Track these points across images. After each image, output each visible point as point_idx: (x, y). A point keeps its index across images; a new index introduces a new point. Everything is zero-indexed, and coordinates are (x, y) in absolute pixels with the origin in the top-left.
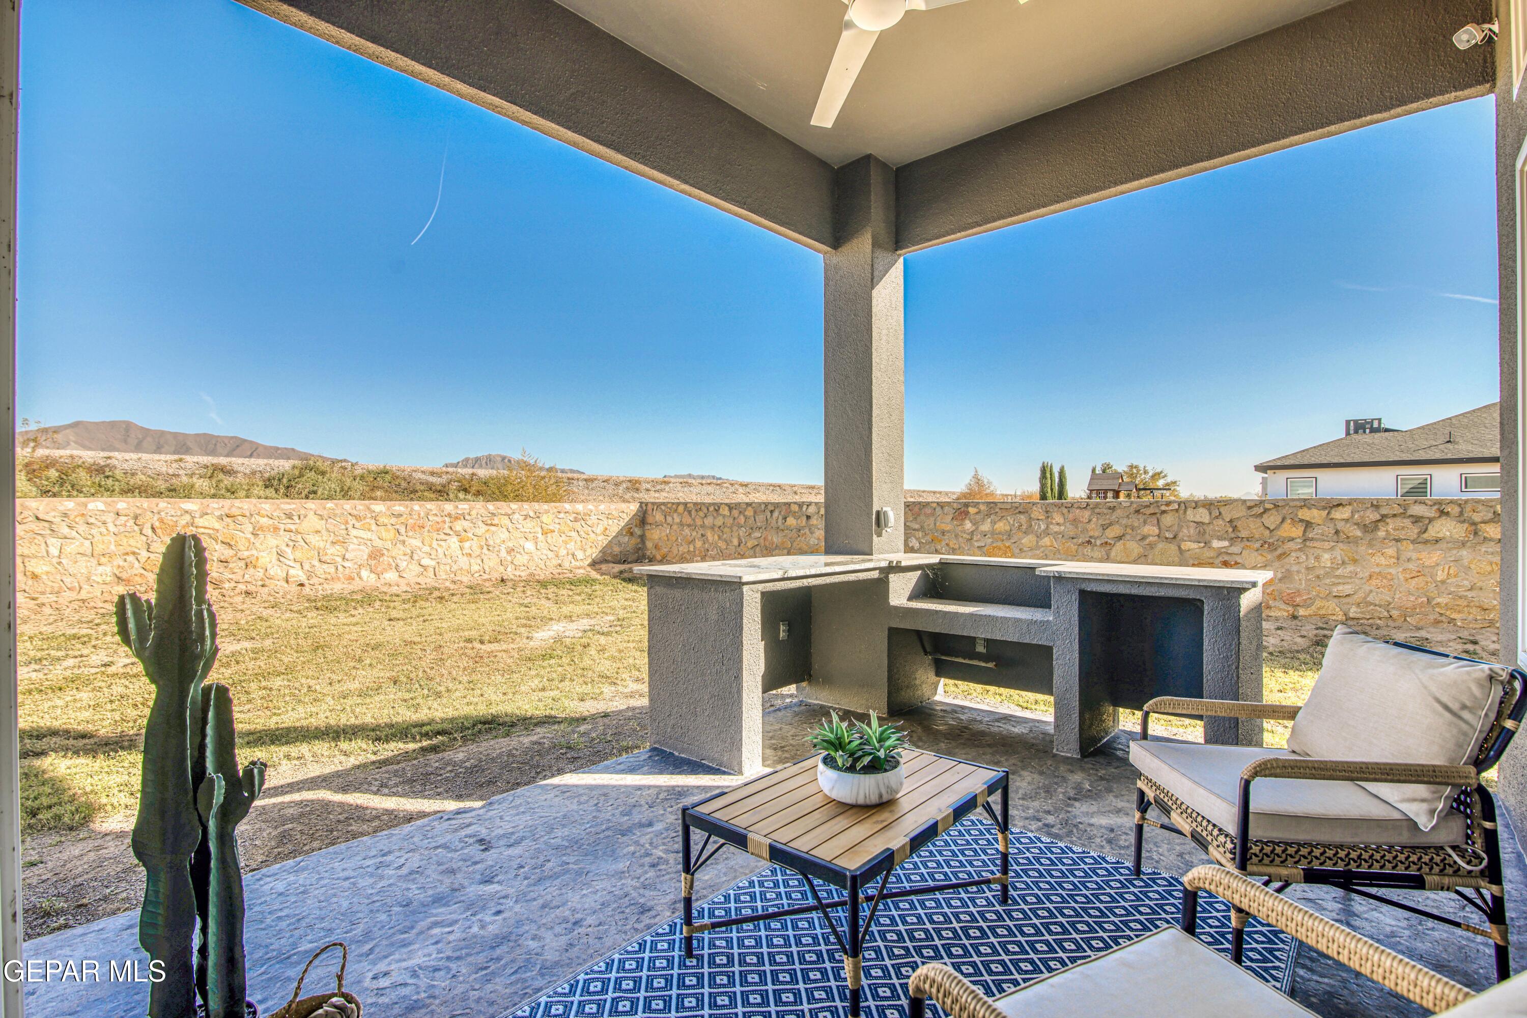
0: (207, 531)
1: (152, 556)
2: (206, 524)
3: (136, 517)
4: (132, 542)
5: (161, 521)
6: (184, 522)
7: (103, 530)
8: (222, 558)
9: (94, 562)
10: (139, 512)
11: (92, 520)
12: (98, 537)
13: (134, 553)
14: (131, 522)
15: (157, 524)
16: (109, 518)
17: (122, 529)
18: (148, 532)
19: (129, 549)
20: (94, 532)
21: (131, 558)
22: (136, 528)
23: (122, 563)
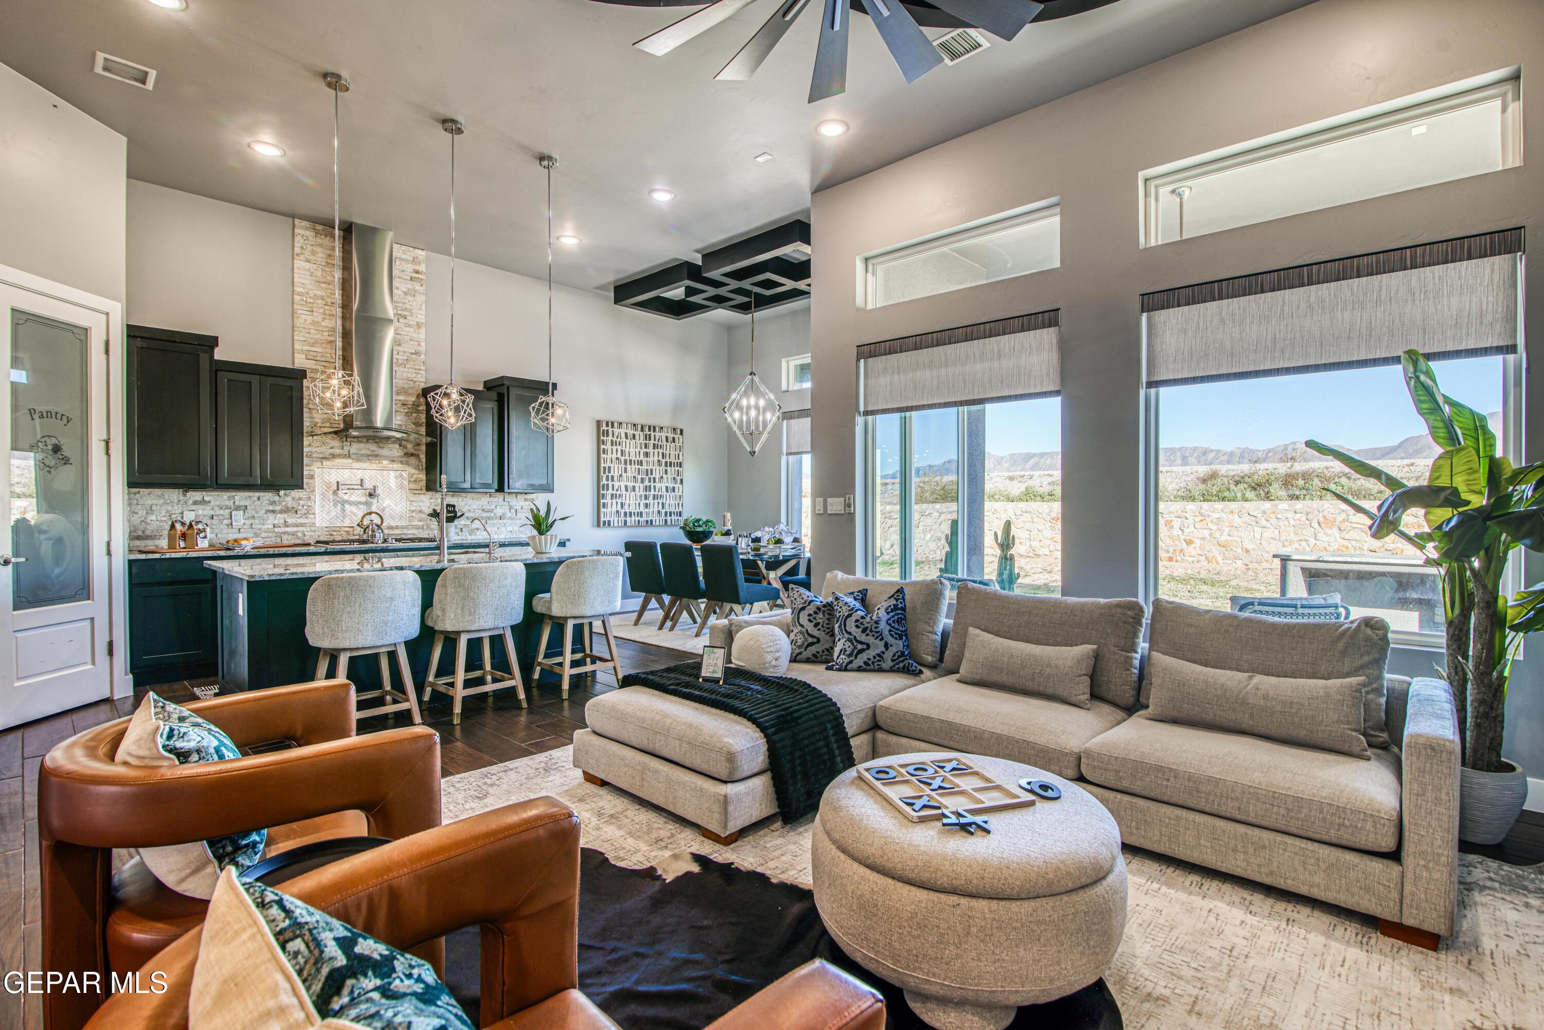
0: (1359, 526)
1: (1318, 543)
2: (1359, 521)
3: (1307, 514)
4: (1305, 532)
5: (1325, 517)
6: (1341, 519)
7: (1286, 523)
8: (1371, 548)
9: (1280, 545)
10: (1309, 510)
11: (1279, 516)
12: (1283, 528)
13: (1306, 540)
14: (1304, 518)
15: (1321, 520)
16: (1290, 515)
17: (1298, 523)
18: (1316, 525)
19: (1302, 538)
20: (1280, 524)
21: (1303, 543)
22: (1307, 522)
23: (1298, 546)
